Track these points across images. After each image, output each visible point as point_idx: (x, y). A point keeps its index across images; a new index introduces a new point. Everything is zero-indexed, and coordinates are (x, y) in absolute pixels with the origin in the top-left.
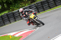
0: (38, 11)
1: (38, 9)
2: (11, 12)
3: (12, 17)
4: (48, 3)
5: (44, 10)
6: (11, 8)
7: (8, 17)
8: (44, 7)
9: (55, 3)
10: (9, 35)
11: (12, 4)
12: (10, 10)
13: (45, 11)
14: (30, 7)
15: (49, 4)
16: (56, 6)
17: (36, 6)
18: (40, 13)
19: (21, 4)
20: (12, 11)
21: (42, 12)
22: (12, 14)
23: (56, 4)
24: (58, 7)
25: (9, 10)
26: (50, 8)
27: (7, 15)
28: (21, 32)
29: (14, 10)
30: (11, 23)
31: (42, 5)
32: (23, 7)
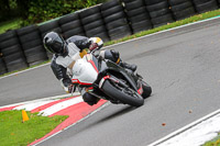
0: (130, 26)
1: (129, 21)
2: (30, 26)
3: (34, 42)
5: (151, 26)
6: (31, 10)
7: (20, 43)
8: (153, 14)
10: (18, 108)
12: (30, 17)
13: (156, 29)
14: (100, 10)
15: (168, 5)
16: (197, 12)
17: (124, 8)
18: (137, 34)
20: (35, 22)
21: (145, 32)
22: (35, 33)
23: (194, 5)
25: (26, 18)
26: (174, 19)
27: (17, 35)
28: (66, 99)
29: (41, 21)
30: (28, 65)
31: (144, 4)
32: (75, 9)
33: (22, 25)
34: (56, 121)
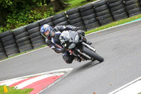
2: (8, 31)
3: (10, 42)
4: (95, 12)
5: (85, 29)
6: (8, 21)
8: (86, 22)
9: (111, 12)
10: (1, 85)
11: (12, 12)
12: (8, 26)
13: (88, 31)
14: (52, 20)
15: (96, 16)
16: (114, 20)
17: (67, 19)
19: (31, 14)
20: (11, 28)
22: (11, 36)
23: (112, 16)
24: (117, 22)
25: (5, 26)
26: (100, 25)
28: (32, 78)
29: (15, 28)
30: (7, 56)
31: (81, 16)
32: (36, 20)
33: (3, 31)
34: (26, 92)
